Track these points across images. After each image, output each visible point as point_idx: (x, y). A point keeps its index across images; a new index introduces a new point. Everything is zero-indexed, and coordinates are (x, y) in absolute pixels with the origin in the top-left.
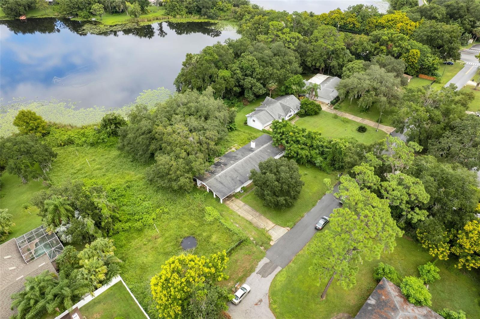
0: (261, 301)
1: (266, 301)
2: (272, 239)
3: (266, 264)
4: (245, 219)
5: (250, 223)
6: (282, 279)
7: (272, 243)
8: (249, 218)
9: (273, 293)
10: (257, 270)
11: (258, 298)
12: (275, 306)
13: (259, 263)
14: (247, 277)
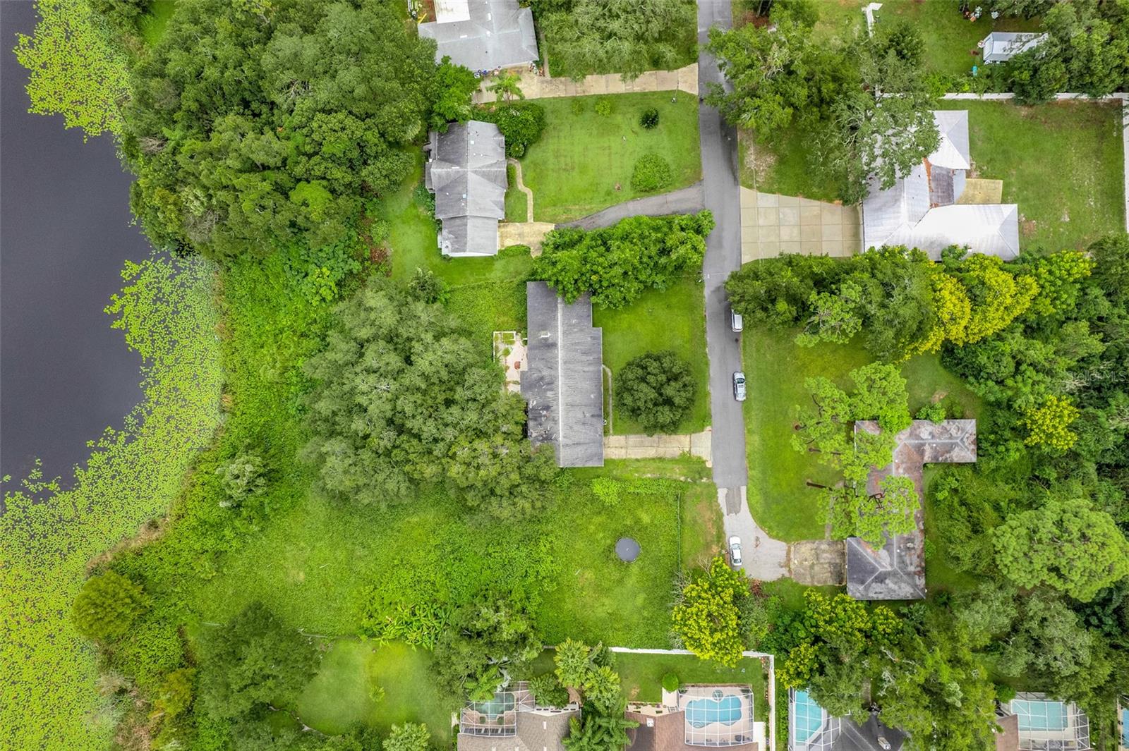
0: (757, 539)
1: (762, 535)
2: (704, 459)
3: (727, 495)
4: (650, 459)
5: (661, 459)
6: (757, 498)
7: (709, 465)
8: (652, 453)
9: (761, 521)
10: (724, 511)
11: (753, 539)
12: (774, 533)
13: (719, 501)
14: (722, 528)
